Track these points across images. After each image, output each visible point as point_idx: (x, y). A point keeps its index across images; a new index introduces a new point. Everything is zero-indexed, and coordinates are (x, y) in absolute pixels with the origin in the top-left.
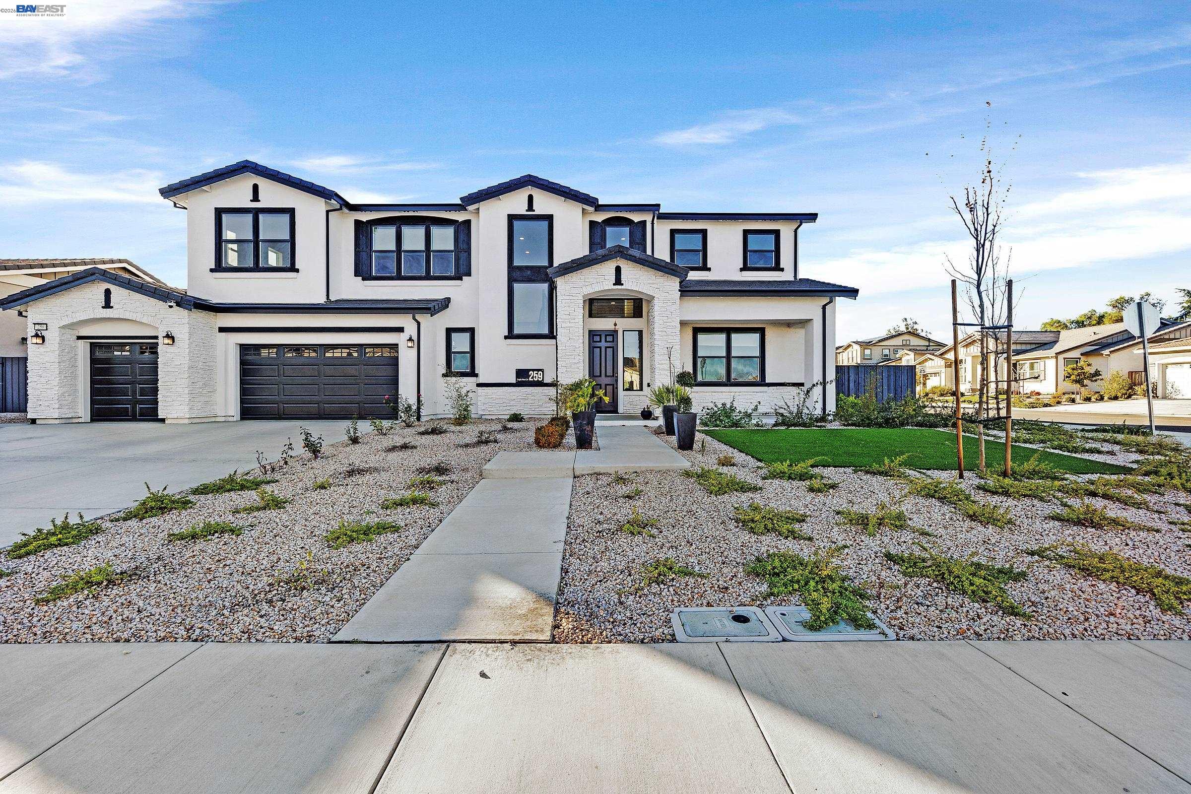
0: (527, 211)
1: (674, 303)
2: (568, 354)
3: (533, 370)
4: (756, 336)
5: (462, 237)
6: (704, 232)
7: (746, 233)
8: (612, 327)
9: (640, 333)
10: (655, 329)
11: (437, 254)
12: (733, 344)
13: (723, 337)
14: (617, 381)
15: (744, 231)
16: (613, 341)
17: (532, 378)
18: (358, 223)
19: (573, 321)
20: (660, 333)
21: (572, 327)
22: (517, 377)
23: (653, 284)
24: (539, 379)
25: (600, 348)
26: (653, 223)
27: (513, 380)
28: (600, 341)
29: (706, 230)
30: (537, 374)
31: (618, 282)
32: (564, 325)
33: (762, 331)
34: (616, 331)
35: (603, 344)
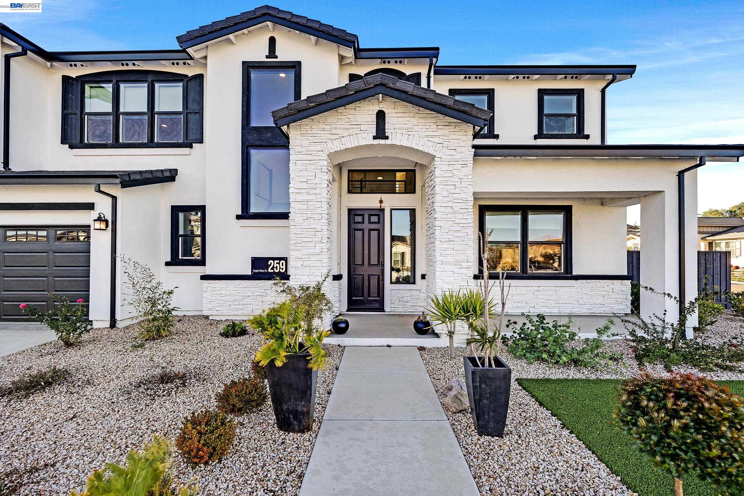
0: (267, 57)
1: (465, 165)
2: (306, 240)
3: (274, 259)
4: (560, 218)
5: (192, 95)
6: (490, 93)
7: (542, 93)
8: (377, 205)
9: (413, 212)
10: (436, 204)
11: (164, 117)
12: (530, 226)
13: (517, 218)
14: (383, 271)
15: (540, 91)
16: (379, 222)
17: (273, 268)
18: (66, 80)
19: (312, 192)
20: (443, 210)
21: (312, 201)
22: (253, 267)
23: (433, 136)
24: (281, 271)
25: (362, 230)
26: (429, 77)
27: (248, 272)
28: (363, 222)
29: (493, 90)
30: (279, 263)
31: (381, 134)
32: (300, 197)
33: (567, 211)
34: (382, 210)
35: (366, 226)
